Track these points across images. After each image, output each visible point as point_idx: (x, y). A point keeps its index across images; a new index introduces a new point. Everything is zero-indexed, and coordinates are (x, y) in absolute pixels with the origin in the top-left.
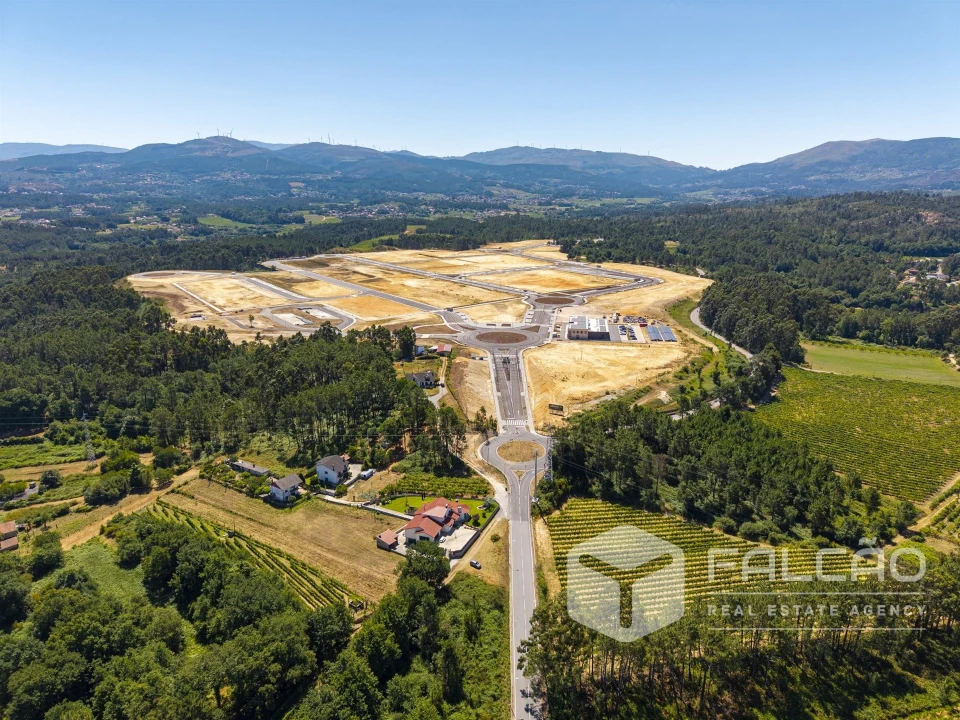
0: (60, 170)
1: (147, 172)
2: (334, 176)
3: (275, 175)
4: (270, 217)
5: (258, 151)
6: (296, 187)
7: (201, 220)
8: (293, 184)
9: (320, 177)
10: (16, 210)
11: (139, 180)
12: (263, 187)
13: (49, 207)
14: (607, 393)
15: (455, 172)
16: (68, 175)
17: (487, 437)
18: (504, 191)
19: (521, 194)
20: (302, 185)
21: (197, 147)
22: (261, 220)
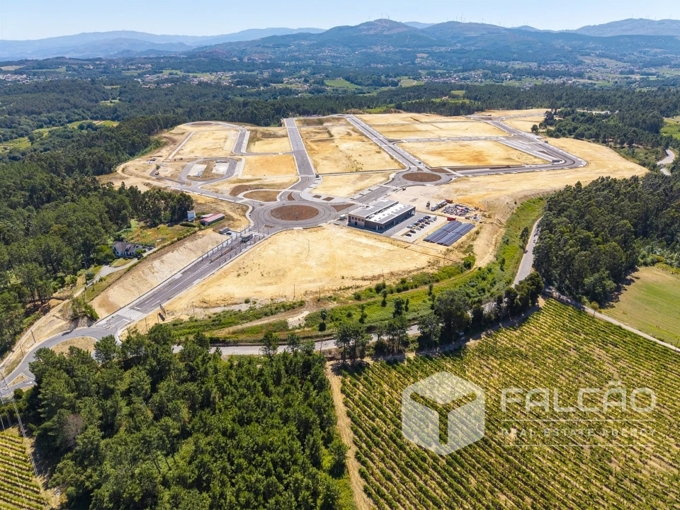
0: (279, 46)
1: (329, 46)
2: (455, 48)
3: (410, 48)
4: (373, 81)
5: (406, 29)
6: (421, 58)
7: (327, 82)
8: (419, 55)
9: (443, 49)
10: (235, 73)
11: (321, 52)
12: (398, 57)
13: (253, 71)
14: (247, 302)
15: (558, 44)
16: (282, 49)
17: (76, 326)
18: (596, 61)
19: (612, 64)
20: (425, 55)
21: (366, 27)
22: (367, 83)
